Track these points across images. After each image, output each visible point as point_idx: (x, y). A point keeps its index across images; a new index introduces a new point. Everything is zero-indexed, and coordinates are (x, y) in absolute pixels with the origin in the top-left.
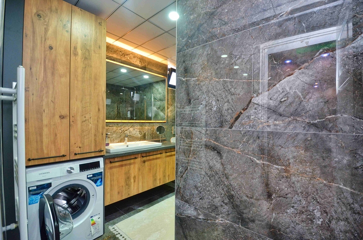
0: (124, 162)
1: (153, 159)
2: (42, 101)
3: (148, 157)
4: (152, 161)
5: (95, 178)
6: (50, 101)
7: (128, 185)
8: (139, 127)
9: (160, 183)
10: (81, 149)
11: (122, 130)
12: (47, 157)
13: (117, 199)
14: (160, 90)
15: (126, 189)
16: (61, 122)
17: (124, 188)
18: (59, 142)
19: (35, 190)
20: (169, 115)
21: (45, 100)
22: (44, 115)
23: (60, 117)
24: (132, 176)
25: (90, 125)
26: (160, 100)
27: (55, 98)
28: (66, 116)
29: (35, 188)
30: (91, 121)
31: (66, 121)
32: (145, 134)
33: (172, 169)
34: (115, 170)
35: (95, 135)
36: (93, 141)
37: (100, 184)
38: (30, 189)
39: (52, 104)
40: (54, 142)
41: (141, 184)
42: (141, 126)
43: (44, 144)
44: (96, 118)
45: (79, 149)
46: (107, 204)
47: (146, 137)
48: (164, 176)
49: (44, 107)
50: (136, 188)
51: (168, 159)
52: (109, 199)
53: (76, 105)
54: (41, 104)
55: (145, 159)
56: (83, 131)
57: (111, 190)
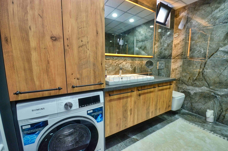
0: (122, 95)
1: (147, 93)
2: (26, 13)
3: (143, 91)
4: (146, 95)
5: (96, 114)
6: (36, 14)
7: (125, 117)
8: (130, 61)
9: (152, 115)
10: (80, 81)
11: (117, 63)
12: (40, 90)
13: (115, 130)
14: (142, 32)
15: (123, 122)
16: (54, 45)
17: (122, 120)
18: (53, 71)
19: (29, 129)
20: (156, 51)
21: (30, 12)
22: (31, 34)
23: (51, 38)
24: (129, 108)
25: (88, 52)
26: (142, 41)
27: (43, 11)
28: (59, 38)
29: (29, 126)
30: (89, 46)
31: (59, 44)
32: (135, 68)
33: (163, 103)
34: (114, 103)
35: (94, 65)
36: (92, 72)
37: (100, 119)
38: (24, 128)
39: (40, 19)
40: (47, 71)
41: (136, 117)
42: (132, 60)
43: (35, 73)
44: (94, 43)
45: (78, 81)
46: (107, 135)
47: (136, 71)
48: (156, 109)
49: (30, 23)
50: (132, 120)
51: (160, 92)
52: (109, 131)
53: (71, 24)
54: (25, 18)
55: (140, 92)
56: (80, 59)
57: (110, 122)
